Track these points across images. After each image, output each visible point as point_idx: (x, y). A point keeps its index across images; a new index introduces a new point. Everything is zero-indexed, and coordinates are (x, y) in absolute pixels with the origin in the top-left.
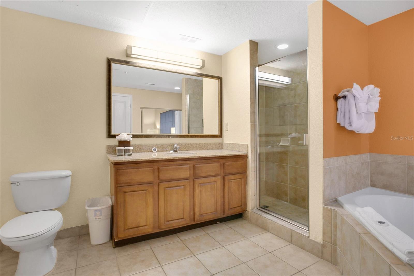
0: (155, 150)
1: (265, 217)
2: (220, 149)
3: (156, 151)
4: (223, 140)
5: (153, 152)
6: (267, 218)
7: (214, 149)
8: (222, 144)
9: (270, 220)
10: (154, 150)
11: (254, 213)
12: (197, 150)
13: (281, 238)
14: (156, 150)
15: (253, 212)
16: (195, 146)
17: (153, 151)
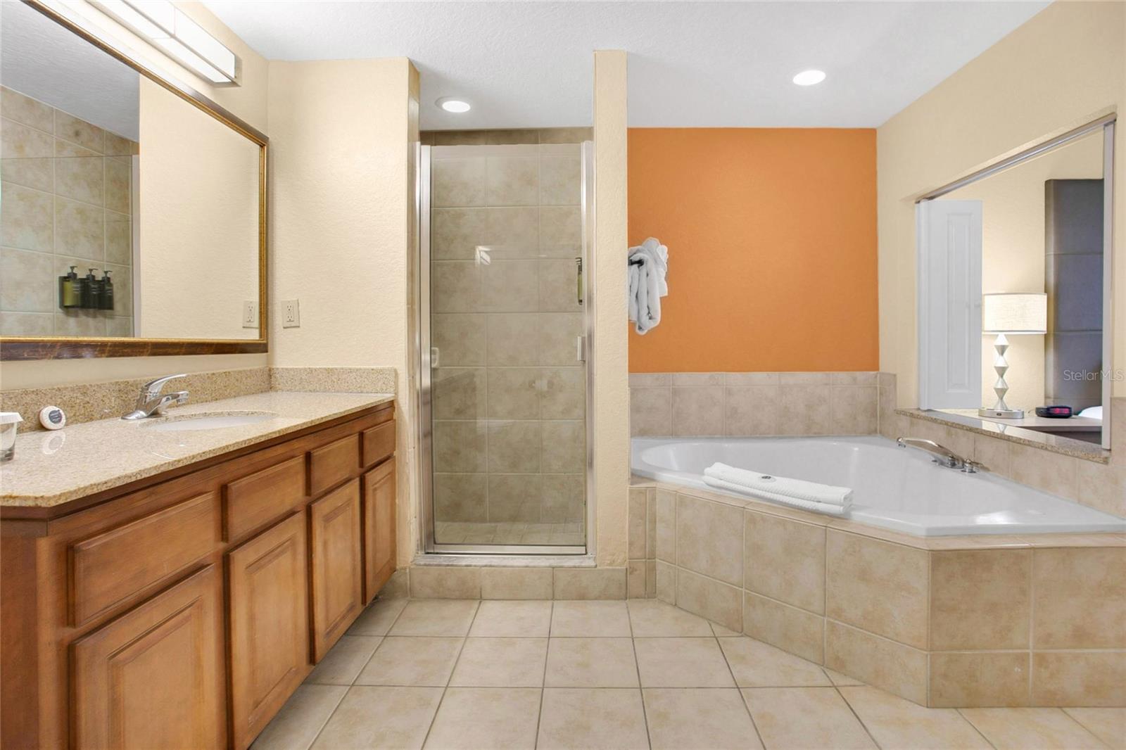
0: (55, 418)
1: (467, 566)
2: (266, 391)
3: (64, 420)
4: (270, 361)
5: (46, 430)
6: (475, 566)
7: (250, 394)
8: (270, 373)
9: (486, 566)
10: (51, 418)
11: (425, 567)
12: (207, 401)
13: (524, 600)
14: (60, 416)
15: (420, 565)
16: (200, 385)
17: (47, 422)
